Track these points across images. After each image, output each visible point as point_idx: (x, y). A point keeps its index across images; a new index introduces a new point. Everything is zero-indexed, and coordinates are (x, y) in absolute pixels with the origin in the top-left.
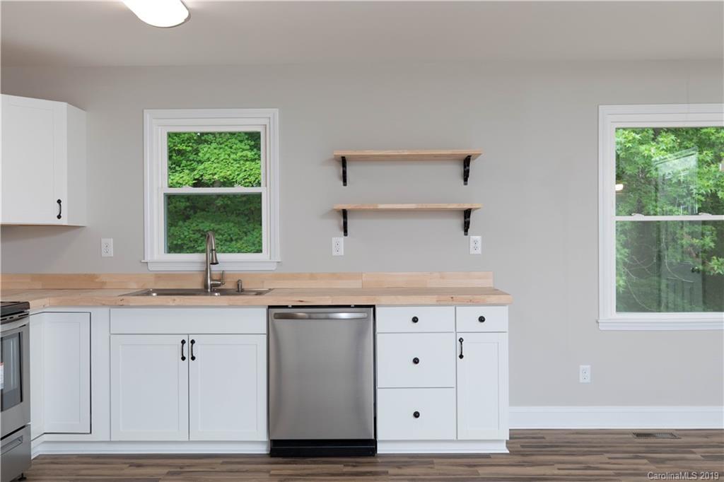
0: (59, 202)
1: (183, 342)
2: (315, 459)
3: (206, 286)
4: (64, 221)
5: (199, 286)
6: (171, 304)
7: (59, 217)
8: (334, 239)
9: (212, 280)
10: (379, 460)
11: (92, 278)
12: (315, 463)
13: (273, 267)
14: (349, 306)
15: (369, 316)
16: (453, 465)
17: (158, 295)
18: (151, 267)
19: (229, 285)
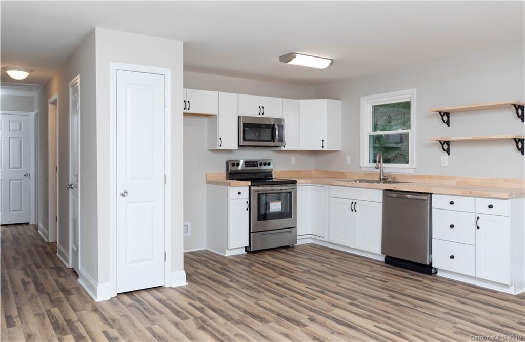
0: (323, 141)
1: (352, 203)
2: (406, 270)
3: (381, 180)
4: (325, 149)
5: (378, 179)
6: (347, 185)
7: (323, 147)
8: (443, 157)
9: (384, 176)
10: (438, 279)
11: (342, 173)
12: (399, 270)
13: (412, 171)
14: (422, 193)
15: (427, 198)
16: (465, 290)
17: (360, 182)
18: (363, 170)
19: (390, 179)
